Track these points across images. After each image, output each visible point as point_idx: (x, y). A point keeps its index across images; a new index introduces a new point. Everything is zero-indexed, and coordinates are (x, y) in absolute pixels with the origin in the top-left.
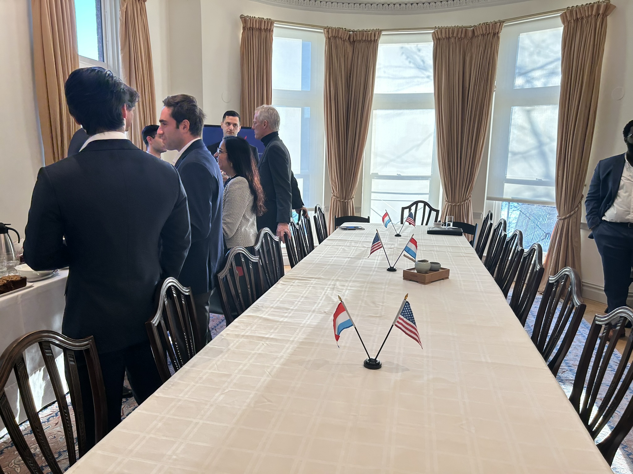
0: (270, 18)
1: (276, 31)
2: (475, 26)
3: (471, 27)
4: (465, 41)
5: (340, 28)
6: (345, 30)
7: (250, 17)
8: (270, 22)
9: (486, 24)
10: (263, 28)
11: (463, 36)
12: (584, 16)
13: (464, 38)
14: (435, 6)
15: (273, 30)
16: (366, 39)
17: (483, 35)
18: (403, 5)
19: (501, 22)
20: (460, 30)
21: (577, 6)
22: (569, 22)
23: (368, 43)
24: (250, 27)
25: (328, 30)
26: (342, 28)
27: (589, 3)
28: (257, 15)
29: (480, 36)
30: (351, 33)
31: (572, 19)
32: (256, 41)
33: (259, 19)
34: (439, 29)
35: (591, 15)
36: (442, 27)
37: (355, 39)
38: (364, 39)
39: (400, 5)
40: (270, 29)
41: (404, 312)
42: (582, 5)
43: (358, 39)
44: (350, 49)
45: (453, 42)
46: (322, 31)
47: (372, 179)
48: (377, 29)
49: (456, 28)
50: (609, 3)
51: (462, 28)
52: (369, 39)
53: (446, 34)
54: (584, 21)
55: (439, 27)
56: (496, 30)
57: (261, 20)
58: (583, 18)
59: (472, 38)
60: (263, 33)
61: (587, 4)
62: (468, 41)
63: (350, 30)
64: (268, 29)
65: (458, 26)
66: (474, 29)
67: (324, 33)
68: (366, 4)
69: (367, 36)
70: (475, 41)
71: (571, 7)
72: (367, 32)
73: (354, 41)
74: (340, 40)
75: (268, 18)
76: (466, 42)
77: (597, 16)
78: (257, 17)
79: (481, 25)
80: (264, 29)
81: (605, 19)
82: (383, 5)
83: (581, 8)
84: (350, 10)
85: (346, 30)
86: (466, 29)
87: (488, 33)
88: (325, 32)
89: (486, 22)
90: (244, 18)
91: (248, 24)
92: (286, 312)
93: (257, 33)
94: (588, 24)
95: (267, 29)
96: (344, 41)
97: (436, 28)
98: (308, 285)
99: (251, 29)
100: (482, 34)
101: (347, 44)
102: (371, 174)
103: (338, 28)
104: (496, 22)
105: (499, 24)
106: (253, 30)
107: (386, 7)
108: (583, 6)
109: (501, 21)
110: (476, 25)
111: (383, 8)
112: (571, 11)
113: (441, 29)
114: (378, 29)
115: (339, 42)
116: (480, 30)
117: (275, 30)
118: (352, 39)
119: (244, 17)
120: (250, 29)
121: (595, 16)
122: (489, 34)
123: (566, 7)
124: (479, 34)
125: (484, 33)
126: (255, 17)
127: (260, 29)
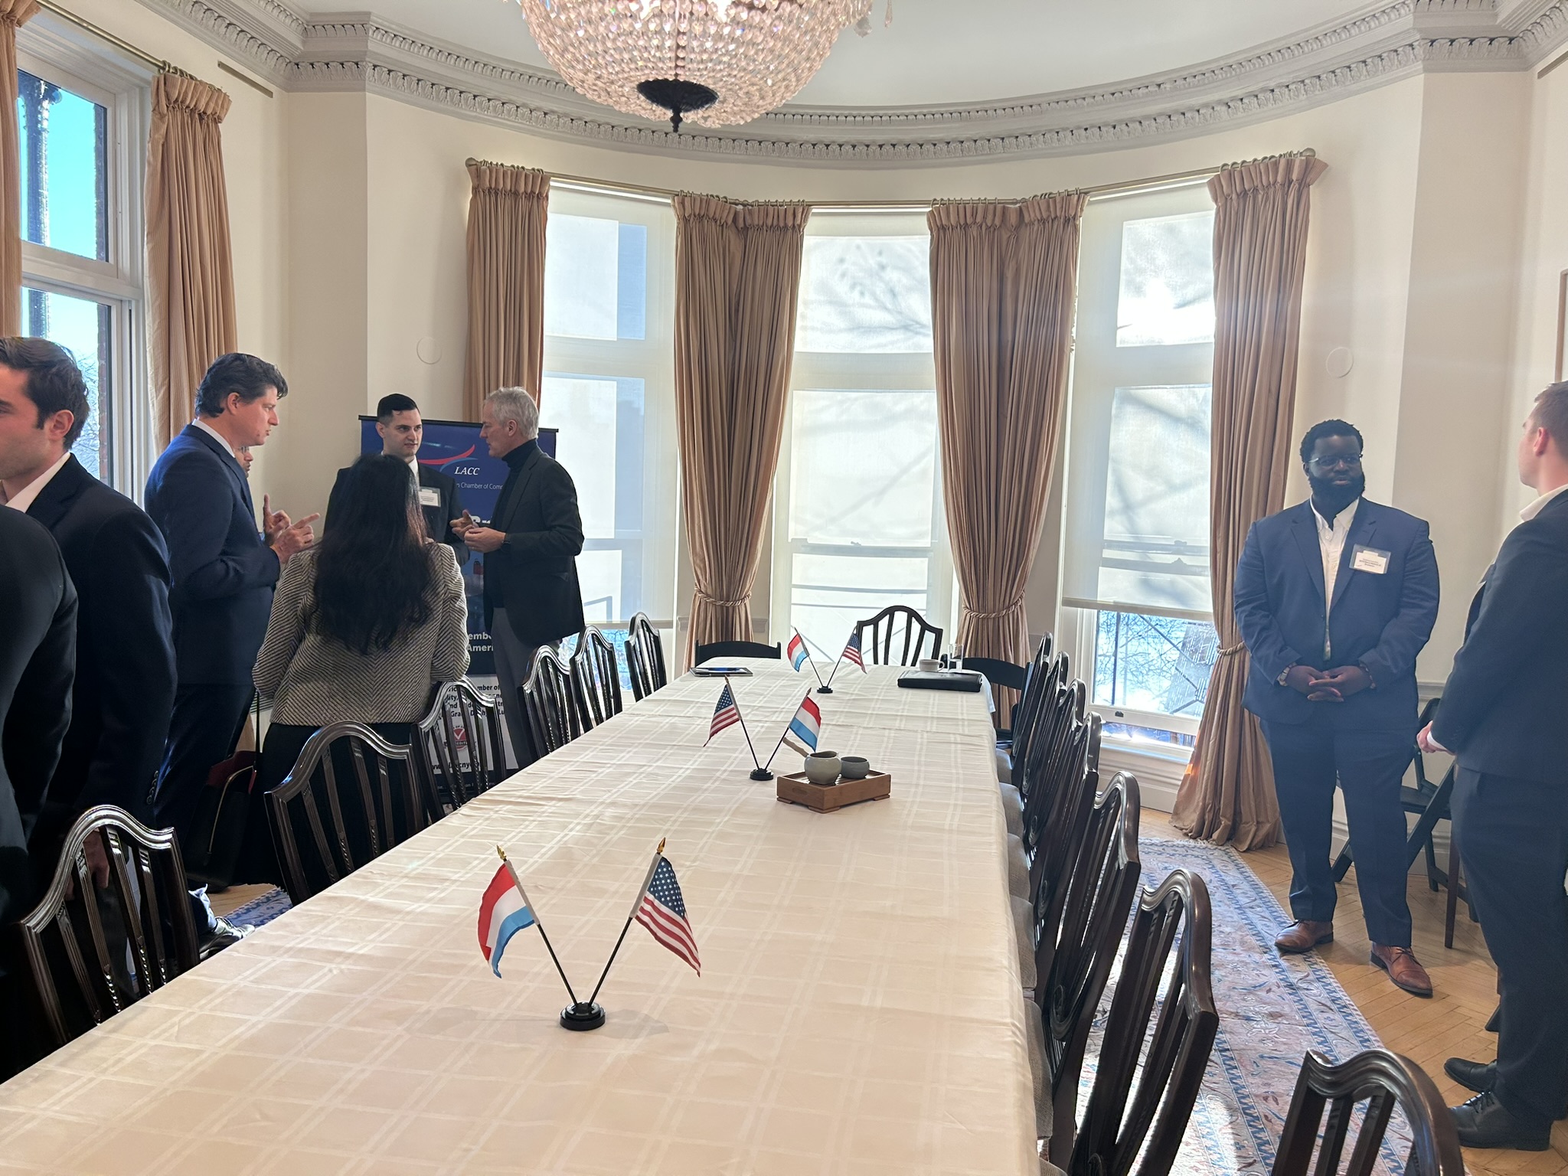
0: (540, 168)
1: (555, 199)
2: (1024, 201)
3: (1015, 201)
4: (1003, 233)
5: (712, 196)
6: (725, 200)
7: (491, 163)
8: (541, 178)
9: (1049, 197)
10: (522, 189)
11: (997, 222)
12: (1259, 186)
13: (1000, 226)
14: (935, 153)
15: (547, 196)
16: (775, 223)
17: (1042, 221)
18: (861, 148)
19: (1080, 193)
20: (991, 207)
21: (1244, 162)
22: (1226, 199)
23: (778, 233)
24: (491, 188)
25: (682, 199)
26: (717, 196)
27: (1268, 156)
28: (509, 160)
29: (1036, 223)
30: (740, 207)
31: (1234, 192)
33: (513, 169)
34: (943, 205)
35: (1275, 181)
36: (949, 200)
37: (749, 221)
38: (770, 224)
39: (854, 146)
40: (540, 193)
41: (656, 886)
42: (1255, 160)
43: (756, 223)
44: (735, 244)
45: (975, 236)
46: (669, 201)
47: (794, 554)
48: (799, 201)
49: (981, 204)
50: (1314, 156)
51: (994, 204)
52: (782, 224)
53: (958, 218)
54: (1260, 197)
55: (942, 200)
56: (1070, 212)
57: (517, 173)
58: (1257, 190)
59: (1018, 227)
60: (523, 203)
61: (1265, 158)
62: (1008, 235)
63: (737, 202)
64: (535, 193)
65: (985, 199)
66: (1024, 209)
67: (674, 206)
68: (774, 143)
69: (776, 217)
70: (1025, 233)
71: (1230, 163)
72: (776, 207)
73: (746, 228)
74: (713, 224)
75: (536, 168)
76: (1005, 237)
77: (1286, 186)
78: (508, 164)
79: (1036, 198)
80: (526, 192)
81: (1305, 190)
82: (814, 145)
83: (1252, 168)
84: (736, 154)
85: (726, 202)
86: (1004, 207)
87: (1053, 216)
88: (676, 205)
89: (1048, 192)
90: (475, 167)
91: (485, 180)
92: (436, 889)
93: (508, 202)
94: (1268, 204)
95: (533, 192)
96: (723, 225)
97: (935, 202)
98: (531, 818)
99: (493, 192)
100: (1039, 218)
101: (731, 235)
102: (790, 540)
103: (707, 195)
104: (1070, 193)
105: (1076, 197)
106: (496, 194)
107: (821, 150)
108: (1256, 162)
109: (1082, 191)
110: (1027, 198)
111: (814, 153)
112: (1231, 175)
113: (946, 205)
114: (803, 201)
115: (712, 229)
116: (1034, 211)
117: (552, 194)
118: (741, 224)
119: (476, 165)
121: (1283, 185)
122: (1055, 218)
123: (1220, 165)
124: (1032, 220)
125: (1045, 217)
126: (502, 165)
127: (515, 194)
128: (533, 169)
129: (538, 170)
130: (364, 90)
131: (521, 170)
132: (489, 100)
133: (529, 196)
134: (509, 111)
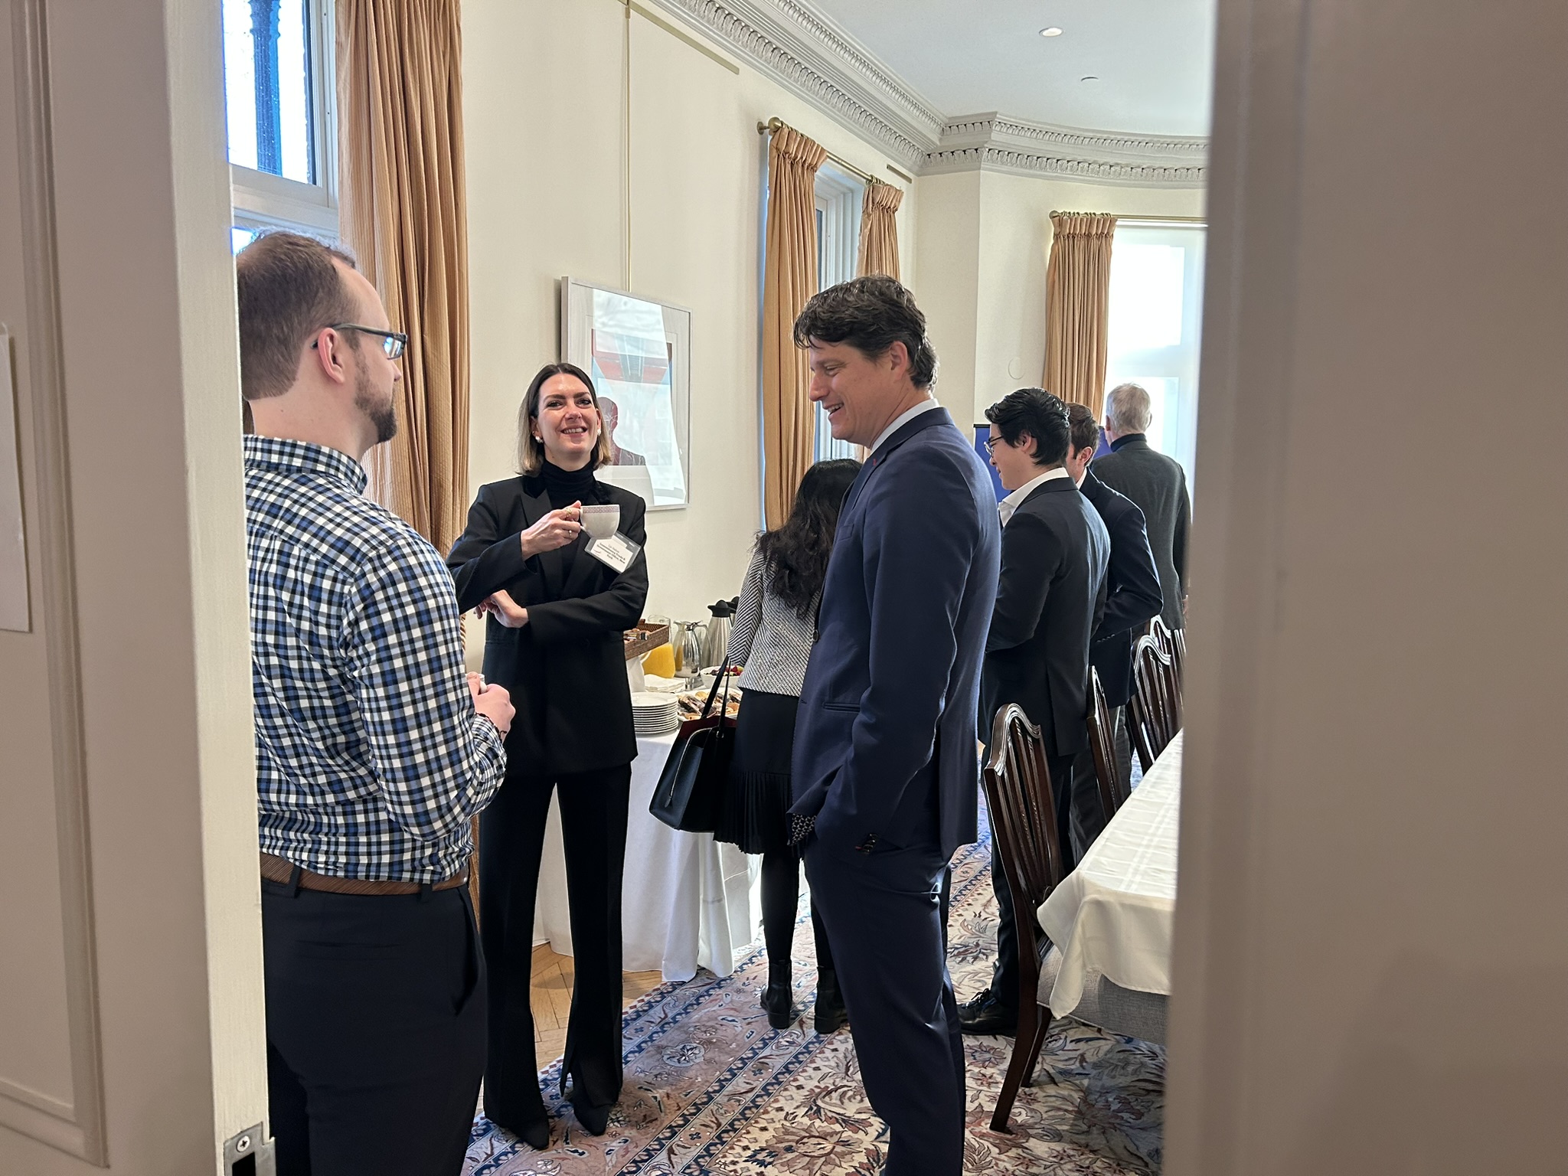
0: (1107, 212)
1: (1118, 236)
7: (1069, 213)
8: (1109, 221)
10: (1094, 232)
15: (1113, 235)
24: (1070, 233)
28: (1082, 208)
32: (1079, 257)
33: (1088, 216)
40: (1108, 233)
57: (1091, 218)
60: (1095, 243)
64: (1104, 233)
75: (1104, 212)
78: (1082, 212)
80: (1097, 233)
90: (1057, 218)
91: (1065, 228)
93: (1083, 242)
95: (1102, 233)
99: (1071, 237)
106: (1074, 237)
117: (1117, 233)
119: (1057, 216)
120: (1068, 237)
126: (1078, 213)
127: (1088, 236)
128: (1102, 214)
129: (1106, 214)
130: (979, 169)
131: (1093, 215)
132: (1068, 162)
133: (1099, 236)
134: (1082, 168)
